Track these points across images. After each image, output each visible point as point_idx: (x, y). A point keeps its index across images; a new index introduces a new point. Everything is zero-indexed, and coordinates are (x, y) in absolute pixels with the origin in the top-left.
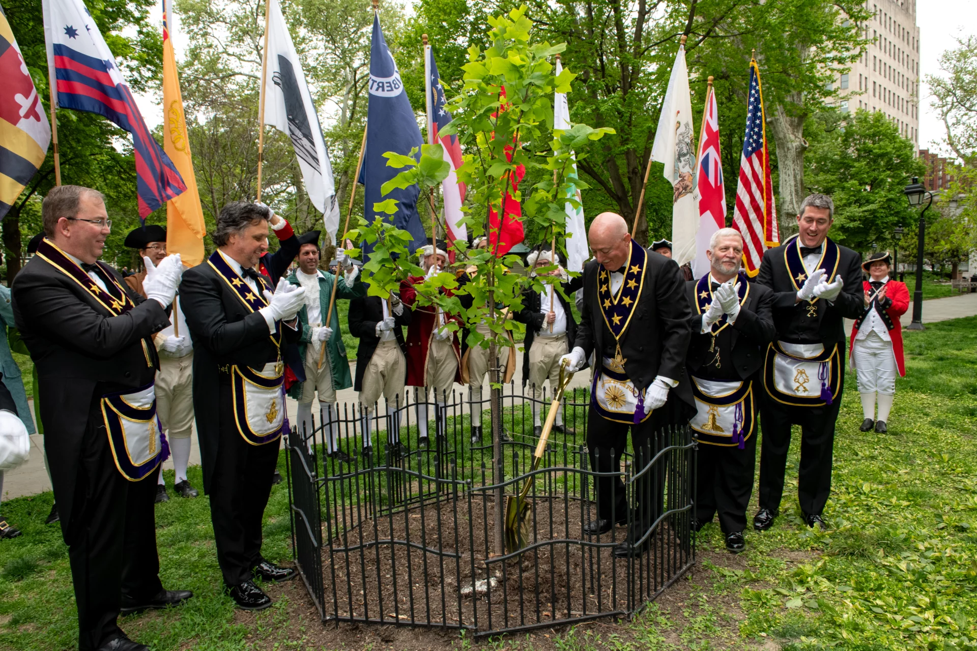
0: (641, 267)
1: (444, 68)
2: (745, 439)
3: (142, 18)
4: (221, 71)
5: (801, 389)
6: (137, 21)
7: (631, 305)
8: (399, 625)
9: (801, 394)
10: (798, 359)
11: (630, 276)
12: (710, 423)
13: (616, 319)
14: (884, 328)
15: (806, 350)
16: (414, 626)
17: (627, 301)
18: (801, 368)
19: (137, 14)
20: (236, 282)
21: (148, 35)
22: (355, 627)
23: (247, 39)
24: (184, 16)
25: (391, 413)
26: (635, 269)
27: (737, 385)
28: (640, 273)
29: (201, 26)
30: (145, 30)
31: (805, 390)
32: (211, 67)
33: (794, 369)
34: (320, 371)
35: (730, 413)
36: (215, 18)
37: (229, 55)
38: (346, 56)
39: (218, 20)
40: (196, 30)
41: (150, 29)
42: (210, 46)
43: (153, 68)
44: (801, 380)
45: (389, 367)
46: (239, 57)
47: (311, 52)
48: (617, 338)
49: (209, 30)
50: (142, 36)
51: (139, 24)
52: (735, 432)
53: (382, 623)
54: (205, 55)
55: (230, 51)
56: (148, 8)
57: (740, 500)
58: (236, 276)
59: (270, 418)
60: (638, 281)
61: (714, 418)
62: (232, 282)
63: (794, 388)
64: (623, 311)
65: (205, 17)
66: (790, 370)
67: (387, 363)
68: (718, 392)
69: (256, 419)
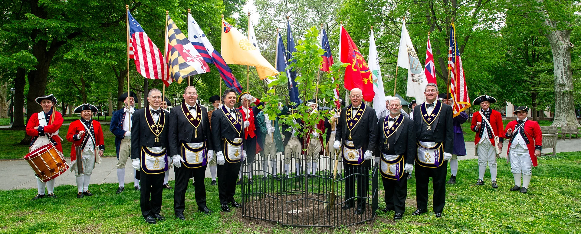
0: (363, 110)
1: (357, 24)
2: (400, 178)
3: (240, 10)
4: (272, 27)
5: (428, 160)
6: (239, 11)
7: (357, 121)
8: (263, 220)
9: (428, 162)
10: (426, 149)
11: (359, 112)
12: (388, 171)
13: (351, 124)
14: (524, 142)
15: (429, 145)
16: (266, 220)
17: (356, 119)
18: (427, 152)
19: (239, 9)
20: (228, 114)
21: (243, 16)
22: (250, 219)
23: (283, 14)
24: (257, 6)
25: (282, 160)
26: (361, 110)
27: (397, 156)
28: (362, 112)
29: (264, 10)
30: (242, 14)
31: (430, 161)
32: (268, 26)
33: (425, 152)
34: (270, 147)
35: (394, 167)
36: (271, 6)
37: (275, 20)
38: (323, 18)
39: (271, 7)
40: (262, 11)
41: (243, 14)
42: (268, 18)
43: (244, 29)
44: (428, 157)
45: (294, 147)
46: (279, 22)
47: (309, 16)
48: (350, 130)
49: (268, 11)
50: (240, 17)
51: (239, 12)
52: (396, 174)
53: (257, 218)
54: (266, 21)
55: (276, 19)
56: (243, 6)
57: (402, 201)
58: (228, 112)
59: (236, 155)
60: (361, 114)
61: (389, 169)
62: (226, 114)
63: (425, 160)
64: (354, 122)
65: (266, 6)
66: (423, 153)
67: (293, 145)
68: (390, 159)
69: (231, 155)
